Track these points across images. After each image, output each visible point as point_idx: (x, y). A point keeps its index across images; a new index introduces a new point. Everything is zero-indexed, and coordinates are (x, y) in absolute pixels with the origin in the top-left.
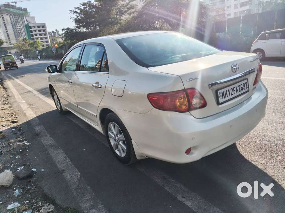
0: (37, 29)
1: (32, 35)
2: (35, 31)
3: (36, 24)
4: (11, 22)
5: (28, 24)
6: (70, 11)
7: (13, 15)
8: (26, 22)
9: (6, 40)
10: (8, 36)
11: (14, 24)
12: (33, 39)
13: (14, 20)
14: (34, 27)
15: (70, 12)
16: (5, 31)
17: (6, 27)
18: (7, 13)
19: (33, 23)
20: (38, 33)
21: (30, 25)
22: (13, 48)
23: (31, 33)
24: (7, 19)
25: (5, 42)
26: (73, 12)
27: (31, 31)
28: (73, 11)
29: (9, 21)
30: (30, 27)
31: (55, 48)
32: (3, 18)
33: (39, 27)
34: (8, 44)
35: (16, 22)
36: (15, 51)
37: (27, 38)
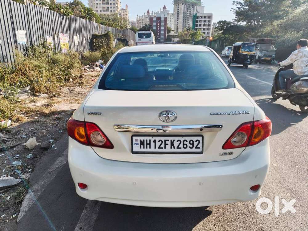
0: (203, 19)
1: (197, 25)
2: (201, 21)
3: (204, 14)
4: (184, 11)
5: (196, 14)
6: (233, 1)
7: (187, 4)
8: (195, 12)
9: (174, 28)
10: (177, 25)
11: (186, 14)
12: (196, 29)
13: (187, 9)
14: (201, 17)
15: (232, 3)
16: (177, 19)
17: (178, 16)
18: (183, 3)
19: (201, 13)
20: (203, 23)
21: (198, 15)
22: (177, 36)
23: (196, 23)
24: (181, 9)
25: (173, 30)
26: (236, 3)
27: (197, 21)
28: (237, 1)
29: (182, 11)
30: (197, 17)
31: (209, 41)
32: (178, 7)
33: (205, 17)
34: (174, 32)
35: (188, 11)
36: (178, 40)
37: (192, 28)
